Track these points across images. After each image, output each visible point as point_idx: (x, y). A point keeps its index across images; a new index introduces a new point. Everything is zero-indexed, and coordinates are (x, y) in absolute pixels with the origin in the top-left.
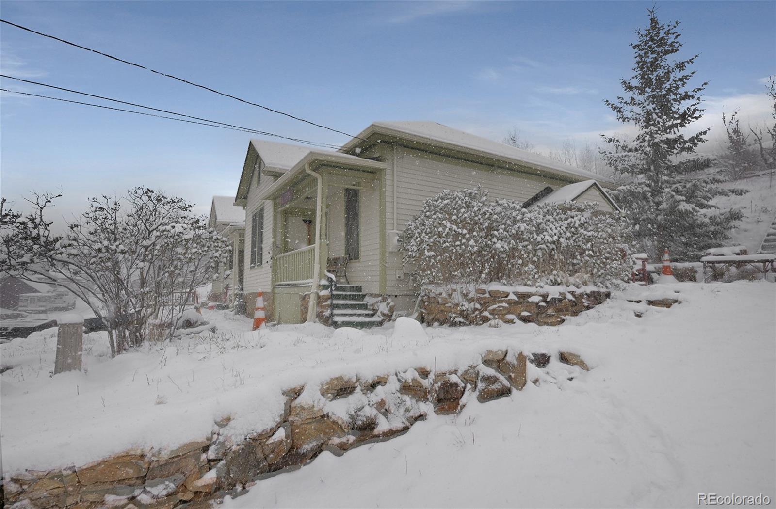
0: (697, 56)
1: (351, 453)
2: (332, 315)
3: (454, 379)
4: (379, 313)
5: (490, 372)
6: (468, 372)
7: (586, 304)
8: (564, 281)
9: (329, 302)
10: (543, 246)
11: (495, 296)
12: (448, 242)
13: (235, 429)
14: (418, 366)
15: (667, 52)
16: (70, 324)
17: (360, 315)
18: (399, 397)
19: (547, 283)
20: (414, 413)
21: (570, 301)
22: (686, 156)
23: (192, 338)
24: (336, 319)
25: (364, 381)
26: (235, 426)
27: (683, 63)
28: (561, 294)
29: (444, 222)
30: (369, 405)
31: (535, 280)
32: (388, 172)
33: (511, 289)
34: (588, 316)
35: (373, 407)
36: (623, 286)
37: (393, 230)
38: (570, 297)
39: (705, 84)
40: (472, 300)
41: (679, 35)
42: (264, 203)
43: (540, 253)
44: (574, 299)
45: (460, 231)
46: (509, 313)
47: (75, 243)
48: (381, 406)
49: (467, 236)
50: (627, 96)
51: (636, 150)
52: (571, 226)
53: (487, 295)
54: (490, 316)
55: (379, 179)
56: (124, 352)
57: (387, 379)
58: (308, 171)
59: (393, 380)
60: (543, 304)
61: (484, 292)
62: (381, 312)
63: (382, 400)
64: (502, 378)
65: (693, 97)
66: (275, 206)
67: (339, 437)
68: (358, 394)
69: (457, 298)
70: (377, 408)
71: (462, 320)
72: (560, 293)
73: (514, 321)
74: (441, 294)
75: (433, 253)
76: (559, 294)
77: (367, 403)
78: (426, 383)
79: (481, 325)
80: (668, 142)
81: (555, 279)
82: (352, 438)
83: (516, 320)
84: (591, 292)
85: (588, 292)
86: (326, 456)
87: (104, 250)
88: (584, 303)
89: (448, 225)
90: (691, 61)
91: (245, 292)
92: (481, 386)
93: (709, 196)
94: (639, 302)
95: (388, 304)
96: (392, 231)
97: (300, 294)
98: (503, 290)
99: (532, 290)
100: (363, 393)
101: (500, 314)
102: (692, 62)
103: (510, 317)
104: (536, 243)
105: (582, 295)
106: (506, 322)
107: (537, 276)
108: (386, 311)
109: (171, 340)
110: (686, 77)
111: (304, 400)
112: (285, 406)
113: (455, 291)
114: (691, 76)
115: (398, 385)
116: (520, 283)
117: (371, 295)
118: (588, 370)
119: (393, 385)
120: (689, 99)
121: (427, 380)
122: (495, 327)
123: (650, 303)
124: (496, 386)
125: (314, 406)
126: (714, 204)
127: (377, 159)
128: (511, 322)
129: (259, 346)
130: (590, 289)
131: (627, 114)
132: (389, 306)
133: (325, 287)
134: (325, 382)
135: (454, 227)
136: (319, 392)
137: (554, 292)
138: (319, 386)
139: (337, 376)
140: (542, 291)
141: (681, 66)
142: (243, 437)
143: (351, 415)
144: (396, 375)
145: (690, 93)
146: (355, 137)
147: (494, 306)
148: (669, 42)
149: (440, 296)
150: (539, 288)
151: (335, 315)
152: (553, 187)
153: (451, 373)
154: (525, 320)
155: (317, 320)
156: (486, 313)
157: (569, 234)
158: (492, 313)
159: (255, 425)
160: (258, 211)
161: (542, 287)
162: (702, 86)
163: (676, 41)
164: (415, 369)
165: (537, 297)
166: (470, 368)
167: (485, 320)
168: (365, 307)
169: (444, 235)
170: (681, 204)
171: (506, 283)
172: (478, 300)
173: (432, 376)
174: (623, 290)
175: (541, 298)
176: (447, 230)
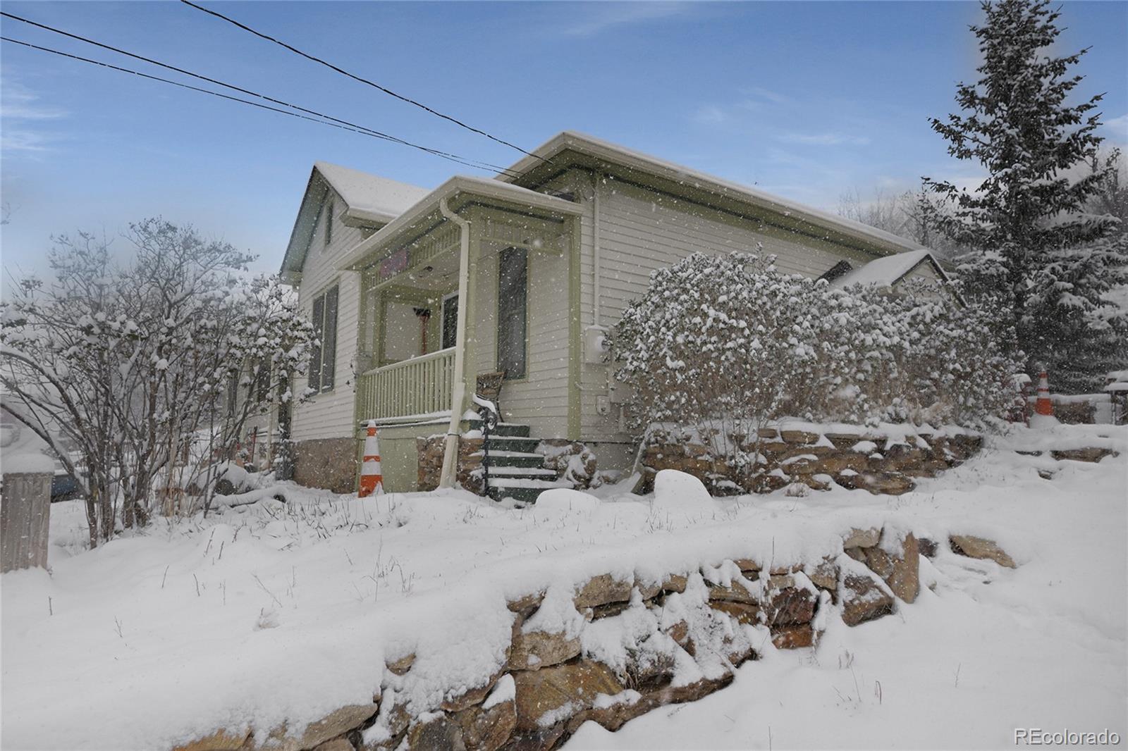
0: (1083, 51)
1: (636, 726)
2: (486, 476)
3: (802, 581)
4: (569, 473)
5: (858, 568)
6: (824, 568)
7: (950, 458)
8: (912, 414)
9: (482, 453)
10: (876, 354)
11: (793, 442)
12: (710, 342)
13: (425, 678)
14: (740, 557)
15: (1034, 43)
16: (29, 474)
17: (534, 477)
18: (710, 616)
19: (882, 420)
20: (739, 648)
21: (924, 451)
22: (1064, 217)
23: (243, 512)
24: (495, 483)
25: (651, 583)
26: (426, 673)
27: (1062, 61)
28: (908, 438)
29: (704, 306)
30: (659, 629)
31: (862, 413)
32: (584, 221)
33: (822, 430)
34: (958, 477)
35: (668, 634)
36: (1004, 427)
37: (593, 324)
38: (923, 443)
39: (1097, 98)
40: (752, 448)
41: (1055, 16)
42: (338, 277)
43: (867, 366)
44: (930, 448)
45: (733, 322)
46: (818, 472)
47: (31, 318)
48: (679, 631)
49: (747, 332)
50: (966, 114)
51: (983, 204)
52: (918, 320)
53: (779, 439)
54: (786, 478)
55: (570, 235)
56: (117, 536)
57: (686, 580)
58: (446, 212)
59: (696, 580)
60: (878, 456)
61: (773, 434)
62: (573, 471)
63: (683, 621)
64: (878, 580)
65: (1077, 120)
66: (365, 282)
67: (612, 694)
68: (639, 609)
69: (722, 445)
70: (673, 635)
71: (731, 484)
72: (906, 437)
73: (830, 486)
74: (688, 439)
75: (681, 363)
76: (904, 439)
77: (655, 627)
78: (755, 589)
79: (769, 492)
80: (1040, 191)
81: (895, 412)
82: (633, 696)
83: (833, 484)
84: (957, 436)
85: (952, 436)
86: (590, 731)
87: (96, 330)
88: (946, 454)
89: (712, 312)
90: (1073, 60)
91: (296, 438)
92: (845, 594)
93: (1105, 284)
94: (1039, 453)
95: (584, 458)
96: (592, 327)
97: (419, 438)
98: (808, 431)
99: (860, 430)
100: (647, 608)
101: (803, 474)
102: (1076, 62)
103: (822, 478)
104: (862, 348)
105: (941, 441)
106: (816, 488)
107: (866, 406)
108: (581, 471)
109: (206, 513)
110: (1067, 86)
111: (547, 619)
112: (513, 631)
113: (717, 432)
114: (1074, 84)
115: (705, 593)
116: (835, 418)
117: (549, 442)
118: (1013, 567)
119: (697, 593)
120: (1070, 123)
121: (757, 582)
122: (798, 496)
123: (1058, 455)
124: (871, 597)
125: (564, 631)
126: (1110, 299)
127: (570, 197)
128: (825, 487)
129: (394, 523)
130: (953, 431)
131: (969, 145)
132: (586, 462)
133: (475, 425)
134: (583, 585)
135: (723, 316)
136: (573, 603)
137: (896, 434)
138: (571, 592)
139: (603, 574)
140: (877, 433)
141: (1058, 67)
142: (441, 694)
143: (630, 650)
144: (701, 572)
145: (1073, 113)
146: (532, 155)
147: (793, 460)
148: (1039, 25)
149: (687, 443)
150: (870, 427)
151: (492, 476)
152: (850, 261)
153: (795, 571)
154: (846, 483)
155: (459, 484)
156: (778, 473)
157: (916, 335)
158: (789, 470)
159: (463, 669)
160: (325, 291)
161: (875, 426)
162: (1092, 101)
163: (1050, 24)
164: (736, 562)
165: (867, 443)
166: (826, 561)
167: (777, 484)
168: (539, 462)
169: (704, 330)
170: (1064, 296)
171: (812, 418)
172: (763, 449)
173: (765, 575)
174: (1005, 434)
175: (874, 445)
176: (709, 322)
